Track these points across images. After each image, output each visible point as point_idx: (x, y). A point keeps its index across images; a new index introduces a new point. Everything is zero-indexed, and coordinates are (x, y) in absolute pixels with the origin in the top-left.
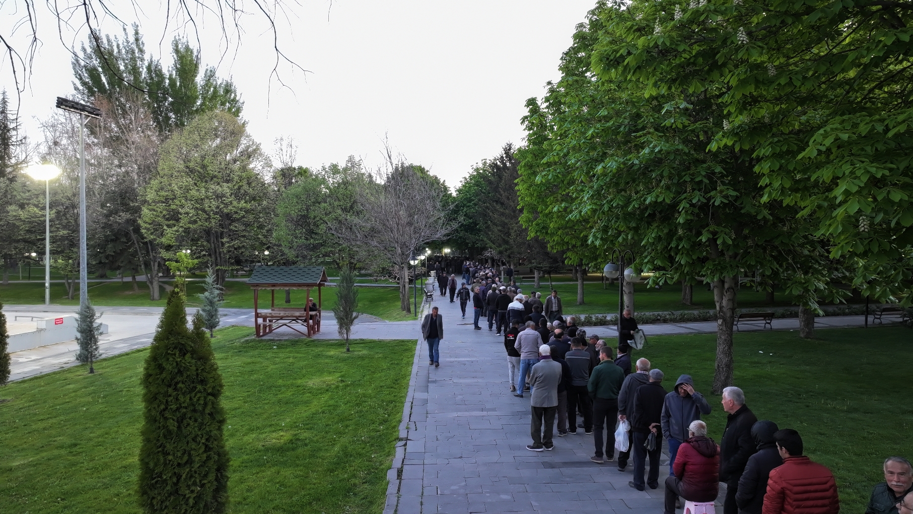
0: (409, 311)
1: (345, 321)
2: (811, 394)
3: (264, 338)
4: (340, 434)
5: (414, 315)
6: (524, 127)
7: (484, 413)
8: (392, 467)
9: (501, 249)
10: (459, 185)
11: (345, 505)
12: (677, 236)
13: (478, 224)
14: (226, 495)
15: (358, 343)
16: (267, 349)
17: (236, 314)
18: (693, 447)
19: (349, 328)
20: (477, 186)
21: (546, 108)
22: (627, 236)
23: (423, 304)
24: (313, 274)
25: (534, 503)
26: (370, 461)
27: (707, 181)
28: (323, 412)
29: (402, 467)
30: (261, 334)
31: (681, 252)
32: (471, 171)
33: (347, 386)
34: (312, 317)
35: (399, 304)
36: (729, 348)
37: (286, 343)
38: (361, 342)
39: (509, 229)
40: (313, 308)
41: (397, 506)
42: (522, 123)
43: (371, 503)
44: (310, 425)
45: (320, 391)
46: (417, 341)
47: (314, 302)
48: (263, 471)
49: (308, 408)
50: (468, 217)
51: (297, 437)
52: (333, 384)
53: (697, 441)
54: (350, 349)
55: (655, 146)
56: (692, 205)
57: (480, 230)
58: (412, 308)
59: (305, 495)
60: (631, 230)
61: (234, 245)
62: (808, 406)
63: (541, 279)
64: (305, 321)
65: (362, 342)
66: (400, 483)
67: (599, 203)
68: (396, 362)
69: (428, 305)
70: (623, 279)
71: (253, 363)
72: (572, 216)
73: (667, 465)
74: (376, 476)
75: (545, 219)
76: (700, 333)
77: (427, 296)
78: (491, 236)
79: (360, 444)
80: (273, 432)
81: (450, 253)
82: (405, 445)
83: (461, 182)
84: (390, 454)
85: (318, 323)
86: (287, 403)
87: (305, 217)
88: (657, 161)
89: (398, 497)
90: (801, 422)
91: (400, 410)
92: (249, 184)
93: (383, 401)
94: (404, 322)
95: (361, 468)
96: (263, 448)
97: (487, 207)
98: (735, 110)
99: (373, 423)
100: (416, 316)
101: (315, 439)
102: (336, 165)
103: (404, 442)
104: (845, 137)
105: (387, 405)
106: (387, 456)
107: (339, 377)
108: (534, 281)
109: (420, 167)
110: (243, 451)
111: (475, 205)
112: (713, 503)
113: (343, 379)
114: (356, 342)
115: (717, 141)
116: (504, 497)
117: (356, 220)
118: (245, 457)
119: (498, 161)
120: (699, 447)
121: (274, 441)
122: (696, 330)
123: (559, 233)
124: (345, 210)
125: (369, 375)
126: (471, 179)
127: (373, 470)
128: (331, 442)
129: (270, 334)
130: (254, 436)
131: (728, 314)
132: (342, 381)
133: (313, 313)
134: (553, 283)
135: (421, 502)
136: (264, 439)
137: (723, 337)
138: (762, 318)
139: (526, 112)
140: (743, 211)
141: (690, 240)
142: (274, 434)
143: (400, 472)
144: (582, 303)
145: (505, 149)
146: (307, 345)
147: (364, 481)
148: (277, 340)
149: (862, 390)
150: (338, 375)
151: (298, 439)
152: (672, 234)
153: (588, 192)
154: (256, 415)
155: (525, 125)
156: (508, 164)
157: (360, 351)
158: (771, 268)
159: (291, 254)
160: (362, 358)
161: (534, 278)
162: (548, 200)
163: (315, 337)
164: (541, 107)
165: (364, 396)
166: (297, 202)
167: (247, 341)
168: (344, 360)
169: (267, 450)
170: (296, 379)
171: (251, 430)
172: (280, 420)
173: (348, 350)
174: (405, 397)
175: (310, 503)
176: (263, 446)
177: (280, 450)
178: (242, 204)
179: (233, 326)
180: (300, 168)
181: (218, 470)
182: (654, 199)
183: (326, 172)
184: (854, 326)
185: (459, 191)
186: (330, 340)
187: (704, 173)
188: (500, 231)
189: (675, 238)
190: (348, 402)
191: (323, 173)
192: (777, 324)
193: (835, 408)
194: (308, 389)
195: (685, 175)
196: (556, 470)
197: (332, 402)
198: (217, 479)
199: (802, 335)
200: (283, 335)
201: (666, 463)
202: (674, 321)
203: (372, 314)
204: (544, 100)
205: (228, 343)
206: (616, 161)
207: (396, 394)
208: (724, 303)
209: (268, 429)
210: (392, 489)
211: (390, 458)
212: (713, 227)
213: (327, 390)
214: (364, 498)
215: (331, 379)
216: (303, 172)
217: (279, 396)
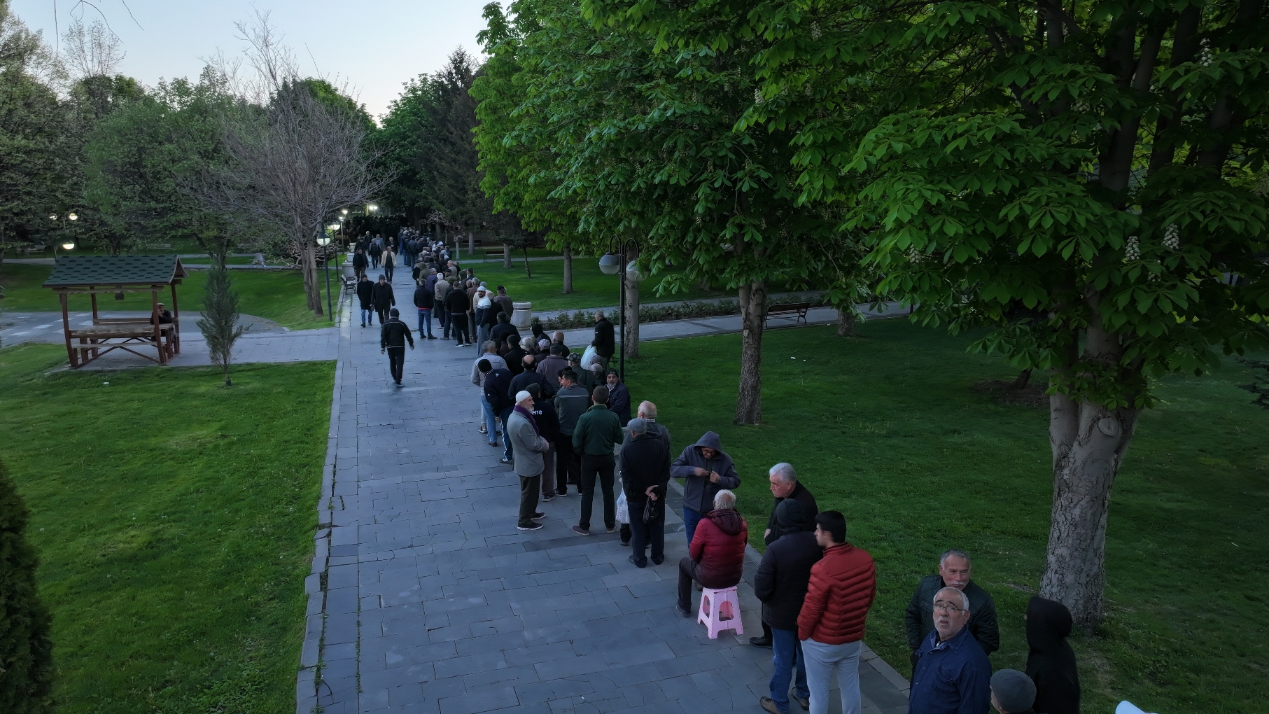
0: (320, 311)
1: (221, 338)
2: (849, 415)
3: (84, 369)
4: (227, 524)
5: (328, 317)
6: (482, 47)
7: (441, 475)
8: (312, 572)
9: (455, 212)
10: (386, 112)
11: (244, 638)
12: (694, 226)
13: (417, 173)
14: (50, 669)
15: (243, 371)
16: (92, 387)
17: (30, 323)
18: (715, 524)
19: (228, 351)
20: (415, 114)
21: (513, 22)
22: (630, 223)
23: (340, 300)
24: (161, 267)
25: (514, 605)
26: (277, 564)
27: (733, 157)
28: (198, 491)
29: (326, 571)
30: (80, 362)
31: (699, 247)
32: (404, 92)
33: (233, 443)
34: (164, 333)
35: (304, 297)
36: (756, 366)
37: (124, 375)
38: (249, 368)
39: (464, 183)
40: (166, 318)
41: (323, 632)
42: (479, 41)
43: (284, 629)
44: (178, 515)
45: (188, 456)
46: (335, 362)
47: (166, 308)
48: (109, 598)
49: (171, 486)
50: (403, 162)
51: (159, 536)
52: (210, 442)
53: (720, 517)
54: (232, 382)
55: (666, 109)
56: (714, 189)
57: (421, 182)
58: (325, 307)
59: (180, 629)
60: (634, 214)
61: (12, 208)
62: (844, 433)
63: (512, 253)
64: (154, 339)
65: (251, 368)
66: (325, 596)
67: (591, 179)
68: (306, 400)
69: (349, 301)
70: (624, 277)
71: (70, 413)
72: (556, 194)
73: (681, 531)
74: (290, 587)
75: (516, 186)
76: (721, 333)
77: (346, 285)
78: (438, 192)
79: (260, 539)
80: (119, 530)
81: (376, 211)
82: (329, 534)
83: (389, 107)
84: (308, 550)
85: (176, 341)
86: (137, 479)
87: (137, 165)
88: (669, 125)
89: (324, 618)
90: (837, 456)
91: (318, 480)
92: (28, 105)
93: (290, 465)
94: (313, 331)
95: (264, 576)
96: (104, 559)
97: (430, 149)
98: (770, 76)
99: (278, 503)
100: (331, 319)
101: (188, 536)
102: (184, 82)
103: (327, 531)
104: (899, 147)
105: (297, 471)
106: (303, 554)
107: (217, 430)
108: (503, 257)
109: (323, 82)
110: (69, 567)
111: (413, 143)
112: (735, 587)
113: (224, 432)
114: (240, 368)
115: (747, 119)
116: (474, 600)
117: (225, 172)
118: (75, 578)
119: (444, 79)
120: (722, 523)
121: (122, 545)
122: (716, 328)
123: (538, 206)
124: (205, 155)
125: (265, 423)
126: (404, 104)
127: (282, 579)
128: (214, 538)
129: (94, 362)
130: (86, 540)
131: (756, 323)
132: (223, 436)
133: (165, 326)
134: (530, 259)
135: (358, 622)
136: (104, 544)
137: (749, 352)
138: (796, 310)
139: (484, 25)
140: (776, 197)
141: (710, 232)
142: (120, 534)
143: (324, 578)
144: (571, 291)
145: (454, 61)
146: (161, 376)
147: (271, 596)
148: (109, 371)
149: (903, 405)
150: (216, 426)
151: (160, 540)
152: (688, 222)
153: (577, 159)
154: (86, 503)
155: (484, 44)
156: (459, 84)
157: (248, 383)
158: (808, 268)
159: (117, 225)
160: (251, 395)
161: (503, 252)
162: (520, 160)
163: (172, 363)
164: (507, 20)
165: (261, 458)
166: (120, 142)
167: (56, 374)
168: (222, 400)
169: (111, 562)
170: (147, 436)
171: (80, 531)
172: (127, 509)
173: (229, 383)
174: (323, 457)
175: (190, 642)
176: (104, 556)
177: (133, 559)
178: (20, 141)
179: (26, 344)
180: (120, 79)
181: (34, 636)
182: (665, 178)
183: (167, 92)
184: (898, 315)
185: (387, 122)
186: (198, 367)
187: (728, 145)
188: (451, 186)
189: (691, 229)
190: (236, 470)
191: (162, 94)
192: (813, 315)
193: (873, 433)
194: (170, 454)
195: (705, 147)
196: (542, 553)
197: (209, 473)
198: (33, 651)
199: (840, 332)
200: (117, 361)
201: (680, 528)
202: (689, 315)
203: (261, 315)
204: (510, 9)
205: (22, 379)
206: (615, 126)
207: (310, 452)
208: (752, 308)
209: (109, 527)
210: (314, 607)
211: (309, 556)
212: (739, 218)
213: (201, 453)
214: (272, 624)
215: (206, 433)
216: (125, 87)
217: (121, 468)
